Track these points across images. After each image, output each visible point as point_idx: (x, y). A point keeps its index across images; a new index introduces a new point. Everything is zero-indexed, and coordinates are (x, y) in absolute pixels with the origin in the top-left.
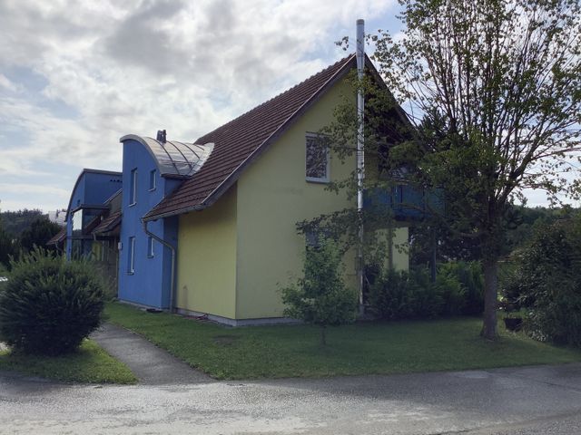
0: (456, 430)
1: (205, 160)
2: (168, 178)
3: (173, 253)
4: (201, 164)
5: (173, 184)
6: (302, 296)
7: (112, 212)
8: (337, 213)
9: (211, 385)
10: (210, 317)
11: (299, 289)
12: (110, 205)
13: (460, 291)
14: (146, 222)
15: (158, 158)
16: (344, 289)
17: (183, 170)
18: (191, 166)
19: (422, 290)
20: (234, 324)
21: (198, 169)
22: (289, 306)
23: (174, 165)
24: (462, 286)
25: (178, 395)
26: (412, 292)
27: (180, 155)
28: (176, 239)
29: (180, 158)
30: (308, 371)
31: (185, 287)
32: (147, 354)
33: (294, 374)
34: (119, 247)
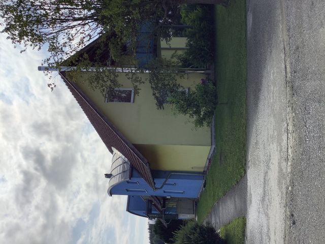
0: (284, 55)
1: (121, 155)
2: (131, 176)
3: (173, 173)
4: (123, 157)
5: (135, 173)
6: (199, 116)
7: (150, 199)
8: (152, 87)
9: (248, 178)
10: (209, 158)
11: (195, 117)
12: (146, 199)
13: (199, 11)
14: (156, 188)
15: (120, 180)
16: (196, 91)
17: (127, 167)
18: (125, 162)
19: (197, 36)
20: (214, 146)
21: (126, 159)
22: (205, 124)
23: (124, 172)
24: (196, 10)
25: (253, 200)
26: (198, 42)
27: (119, 167)
28: (165, 172)
29: (120, 168)
30: (243, 120)
31: (192, 168)
32: (229, 203)
33: (244, 128)
34: (169, 197)
